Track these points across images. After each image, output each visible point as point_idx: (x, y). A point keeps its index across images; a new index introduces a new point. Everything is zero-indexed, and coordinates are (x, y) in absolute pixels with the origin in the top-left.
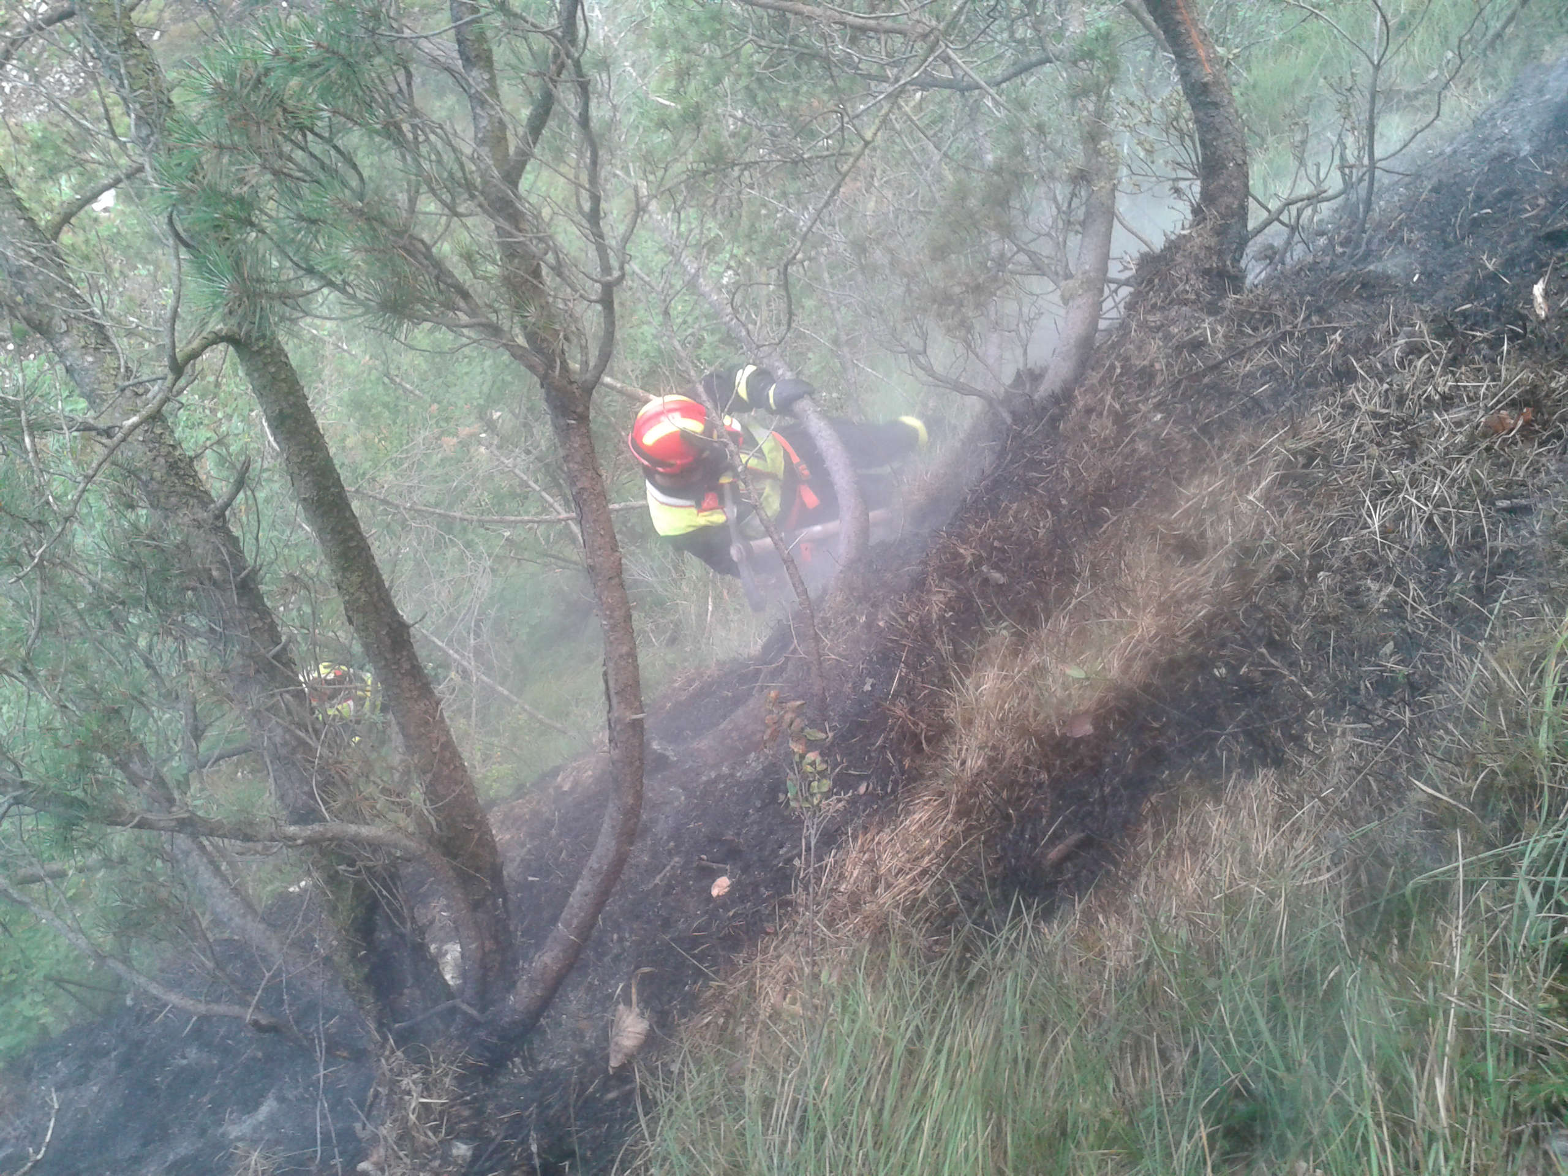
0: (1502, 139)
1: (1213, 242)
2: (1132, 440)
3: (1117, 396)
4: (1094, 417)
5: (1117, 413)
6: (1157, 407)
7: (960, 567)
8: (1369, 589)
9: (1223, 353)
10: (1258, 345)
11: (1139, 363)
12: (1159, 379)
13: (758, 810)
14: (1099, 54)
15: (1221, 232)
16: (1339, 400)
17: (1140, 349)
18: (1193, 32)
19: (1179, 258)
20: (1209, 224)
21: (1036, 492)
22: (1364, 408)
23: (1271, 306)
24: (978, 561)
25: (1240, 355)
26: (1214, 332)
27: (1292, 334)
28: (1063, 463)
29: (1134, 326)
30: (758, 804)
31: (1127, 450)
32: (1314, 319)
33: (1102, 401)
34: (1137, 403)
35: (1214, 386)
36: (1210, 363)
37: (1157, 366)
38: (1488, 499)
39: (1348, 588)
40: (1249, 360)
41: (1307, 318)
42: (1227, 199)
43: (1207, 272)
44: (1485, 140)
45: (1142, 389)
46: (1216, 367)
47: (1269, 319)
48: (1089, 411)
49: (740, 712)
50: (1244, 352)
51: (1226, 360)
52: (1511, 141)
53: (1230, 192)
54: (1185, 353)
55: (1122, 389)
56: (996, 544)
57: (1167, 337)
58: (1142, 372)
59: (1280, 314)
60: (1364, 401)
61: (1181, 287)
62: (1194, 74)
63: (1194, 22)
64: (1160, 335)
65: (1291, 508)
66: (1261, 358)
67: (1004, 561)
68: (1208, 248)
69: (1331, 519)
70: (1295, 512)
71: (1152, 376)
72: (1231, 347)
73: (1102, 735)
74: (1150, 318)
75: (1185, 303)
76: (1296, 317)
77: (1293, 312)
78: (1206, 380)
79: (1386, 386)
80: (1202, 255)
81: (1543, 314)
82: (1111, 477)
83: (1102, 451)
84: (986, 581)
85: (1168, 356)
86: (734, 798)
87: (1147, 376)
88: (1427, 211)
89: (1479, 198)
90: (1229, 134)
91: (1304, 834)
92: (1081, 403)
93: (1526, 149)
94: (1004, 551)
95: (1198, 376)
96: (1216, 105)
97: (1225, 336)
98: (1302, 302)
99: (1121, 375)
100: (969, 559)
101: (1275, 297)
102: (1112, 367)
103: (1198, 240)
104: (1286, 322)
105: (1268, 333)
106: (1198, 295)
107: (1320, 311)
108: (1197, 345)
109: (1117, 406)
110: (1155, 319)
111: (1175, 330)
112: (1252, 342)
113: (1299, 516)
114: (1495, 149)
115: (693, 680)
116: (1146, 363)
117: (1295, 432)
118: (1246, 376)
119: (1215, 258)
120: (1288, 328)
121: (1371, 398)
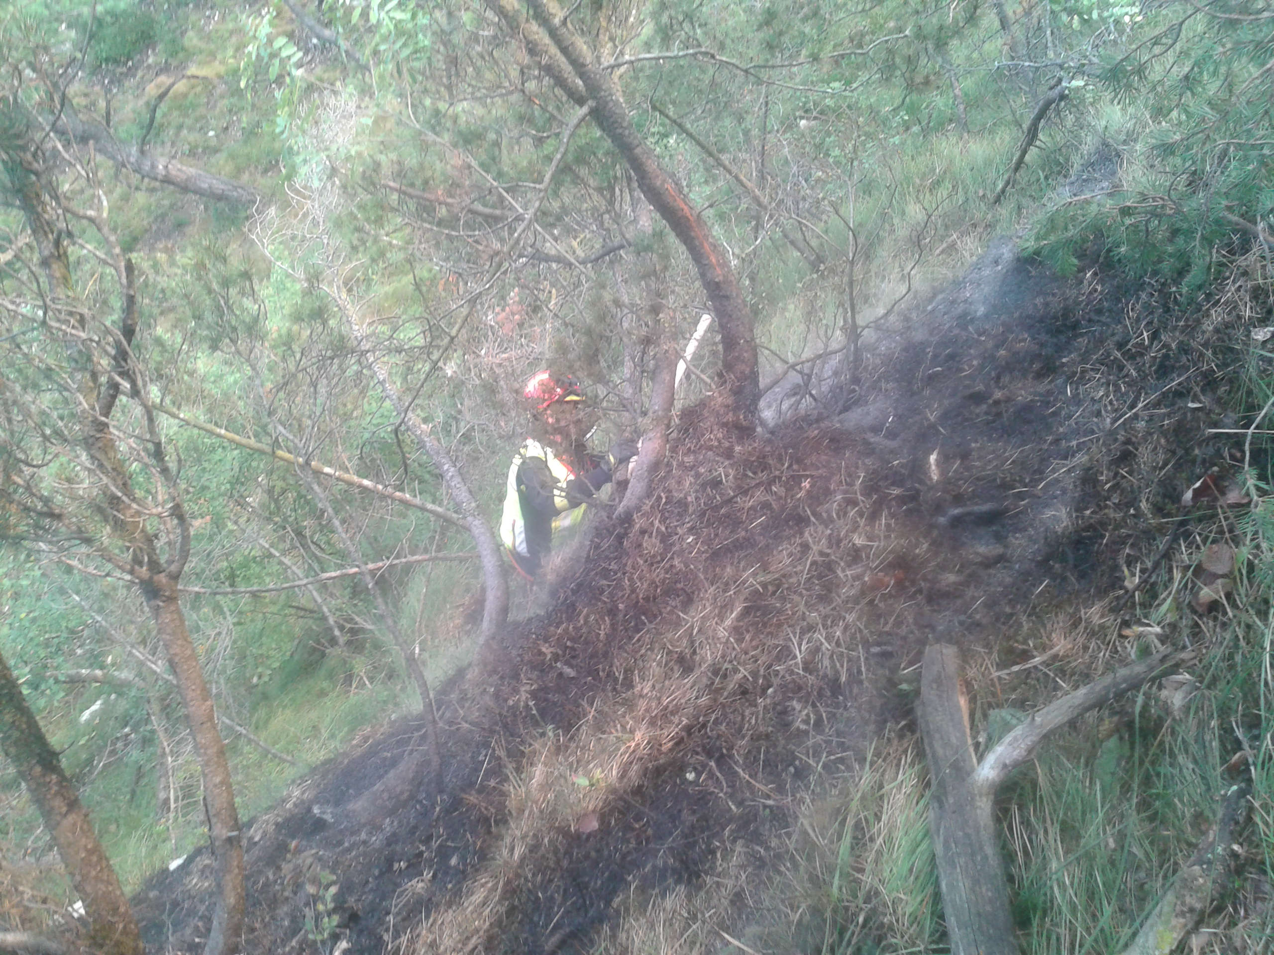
0: (966, 301)
1: (730, 401)
2: (672, 558)
3: (663, 520)
4: (646, 537)
5: (663, 535)
6: (691, 530)
7: (543, 662)
8: (794, 709)
9: (734, 491)
10: (758, 485)
11: (677, 495)
12: (691, 510)
13: (376, 878)
14: (656, 247)
15: (737, 392)
16: (798, 541)
17: (679, 483)
18: (705, 244)
19: (706, 413)
20: (729, 386)
21: (600, 600)
22: (815, 548)
23: (764, 457)
24: (556, 658)
25: (745, 493)
26: (727, 476)
27: (780, 478)
28: (624, 574)
29: (675, 463)
30: (377, 872)
31: (667, 566)
32: (795, 467)
33: (652, 524)
34: (676, 527)
35: (727, 516)
36: (725, 498)
37: (689, 499)
38: (866, 644)
39: (779, 708)
40: (752, 496)
41: (790, 466)
42: (741, 367)
43: (725, 425)
44: (953, 302)
45: (680, 515)
46: (730, 501)
47: (765, 467)
48: (643, 532)
49: (391, 774)
50: (748, 490)
51: (736, 496)
52: (971, 304)
53: (743, 362)
54: (709, 490)
55: (667, 514)
56: (569, 644)
57: (697, 476)
58: (679, 502)
59: (771, 462)
60: (814, 543)
61: (707, 436)
62: (709, 275)
63: (706, 237)
64: (693, 473)
65: (748, 637)
66: (759, 495)
67: (573, 657)
68: (727, 406)
69: (778, 646)
70: (751, 641)
71: (686, 505)
72: (739, 487)
73: (605, 830)
74: (686, 459)
75: (710, 448)
76: (783, 465)
77: (780, 460)
78: (723, 511)
79: (829, 532)
80: (722, 412)
81: (935, 478)
82: (657, 587)
83: (652, 564)
84: (561, 675)
85: (697, 491)
86: (359, 867)
87: (683, 504)
88: (898, 367)
89: (935, 356)
90: (738, 319)
91: (698, 945)
92: (637, 526)
93: (981, 310)
94: (575, 650)
95: (716, 508)
96: (727, 297)
97: (735, 478)
98: (786, 453)
99: (666, 503)
100: (549, 657)
101: (768, 449)
102: (659, 498)
103: (720, 400)
104: (776, 469)
105: (763, 476)
106: (719, 442)
107: (799, 461)
108: (716, 483)
109: (663, 529)
110: (689, 460)
111: (702, 470)
112: (753, 483)
113: (754, 643)
114: (960, 309)
115: (368, 738)
116: (682, 495)
117: (765, 568)
118: (750, 509)
119: (731, 414)
120: (777, 473)
121: (820, 541)
